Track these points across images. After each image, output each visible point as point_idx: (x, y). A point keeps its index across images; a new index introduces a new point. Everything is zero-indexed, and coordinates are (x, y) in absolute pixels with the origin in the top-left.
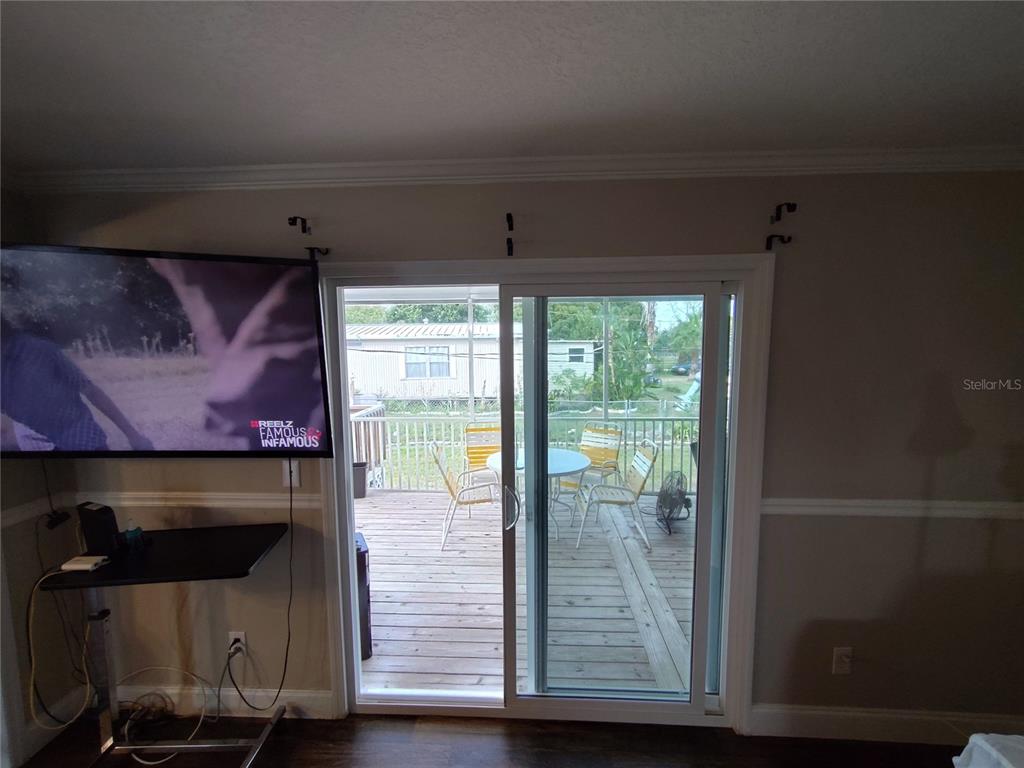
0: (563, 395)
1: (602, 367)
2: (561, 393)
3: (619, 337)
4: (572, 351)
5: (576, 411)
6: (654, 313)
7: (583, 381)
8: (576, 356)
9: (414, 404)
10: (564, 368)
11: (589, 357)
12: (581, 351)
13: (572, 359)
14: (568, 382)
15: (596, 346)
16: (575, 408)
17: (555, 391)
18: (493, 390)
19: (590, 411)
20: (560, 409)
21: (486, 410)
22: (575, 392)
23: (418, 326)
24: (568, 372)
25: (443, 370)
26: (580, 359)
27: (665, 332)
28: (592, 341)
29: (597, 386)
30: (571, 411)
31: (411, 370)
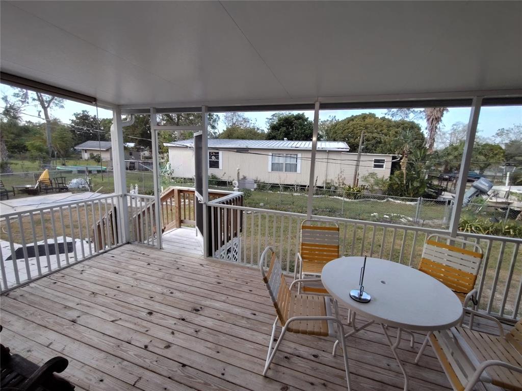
0: (367, 189)
1: (397, 172)
2: (366, 187)
3: (411, 153)
4: (376, 161)
5: (375, 200)
6: (434, 139)
7: (382, 180)
8: (379, 164)
9: (275, 187)
10: (370, 172)
11: (388, 165)
12: (383, 161)
13: (376, 166)
14: (372, 181)
15: (394, 158)
16: (374, 198)
17: (362, 186)
18: (322, 182)
19: (385, 200)
20: (364, 197)
21: (317, 194)
22: (376, 188)
23: (282, 142)
24: (373, 175)
25: (293, 168)
26: (381, 166)
27: (436, 152)
28: (391, 155)
29: (391, 186)
30: (372, 200)
31: (276, 167)
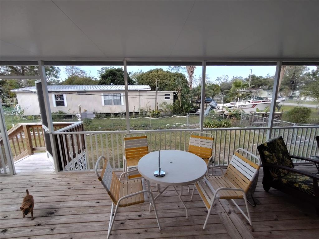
0: (163, 111)
1: (177, 101)
2: (162, 110)
3: (182, 90)
4: (165, 95)
5: (167, 117)
6: (192, 82)
7: (170, 106)
9: (108, 115)
10: (163, 101)
11: (172, 97)
12: (169, 95)
13: (166, 98)
14: (165, 106)
15: (174, 93)
17: (160, 110)
18: (138, 109)
19: (172, 117)
20: (162, 116)
21: (135, 117)
22: (167, 110)
23: (109, 86)
24: (165, 103)
25: (118, 102)
26: (168, 98)
27: (193, 89)
28: (173, 91)
29: (174, 108)
30: (166, 117)
31: (107, 103)
